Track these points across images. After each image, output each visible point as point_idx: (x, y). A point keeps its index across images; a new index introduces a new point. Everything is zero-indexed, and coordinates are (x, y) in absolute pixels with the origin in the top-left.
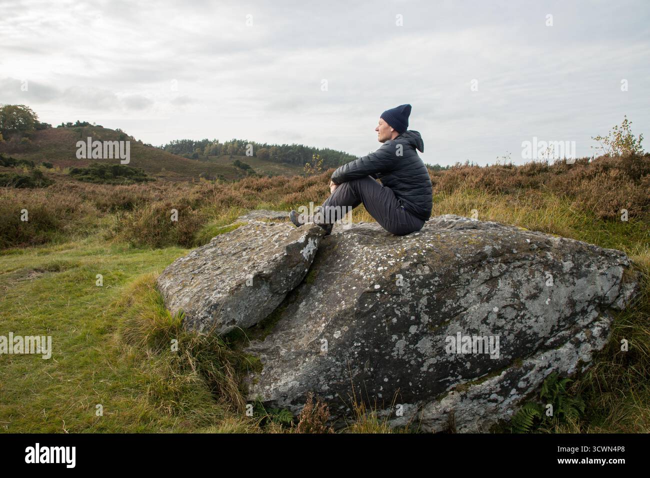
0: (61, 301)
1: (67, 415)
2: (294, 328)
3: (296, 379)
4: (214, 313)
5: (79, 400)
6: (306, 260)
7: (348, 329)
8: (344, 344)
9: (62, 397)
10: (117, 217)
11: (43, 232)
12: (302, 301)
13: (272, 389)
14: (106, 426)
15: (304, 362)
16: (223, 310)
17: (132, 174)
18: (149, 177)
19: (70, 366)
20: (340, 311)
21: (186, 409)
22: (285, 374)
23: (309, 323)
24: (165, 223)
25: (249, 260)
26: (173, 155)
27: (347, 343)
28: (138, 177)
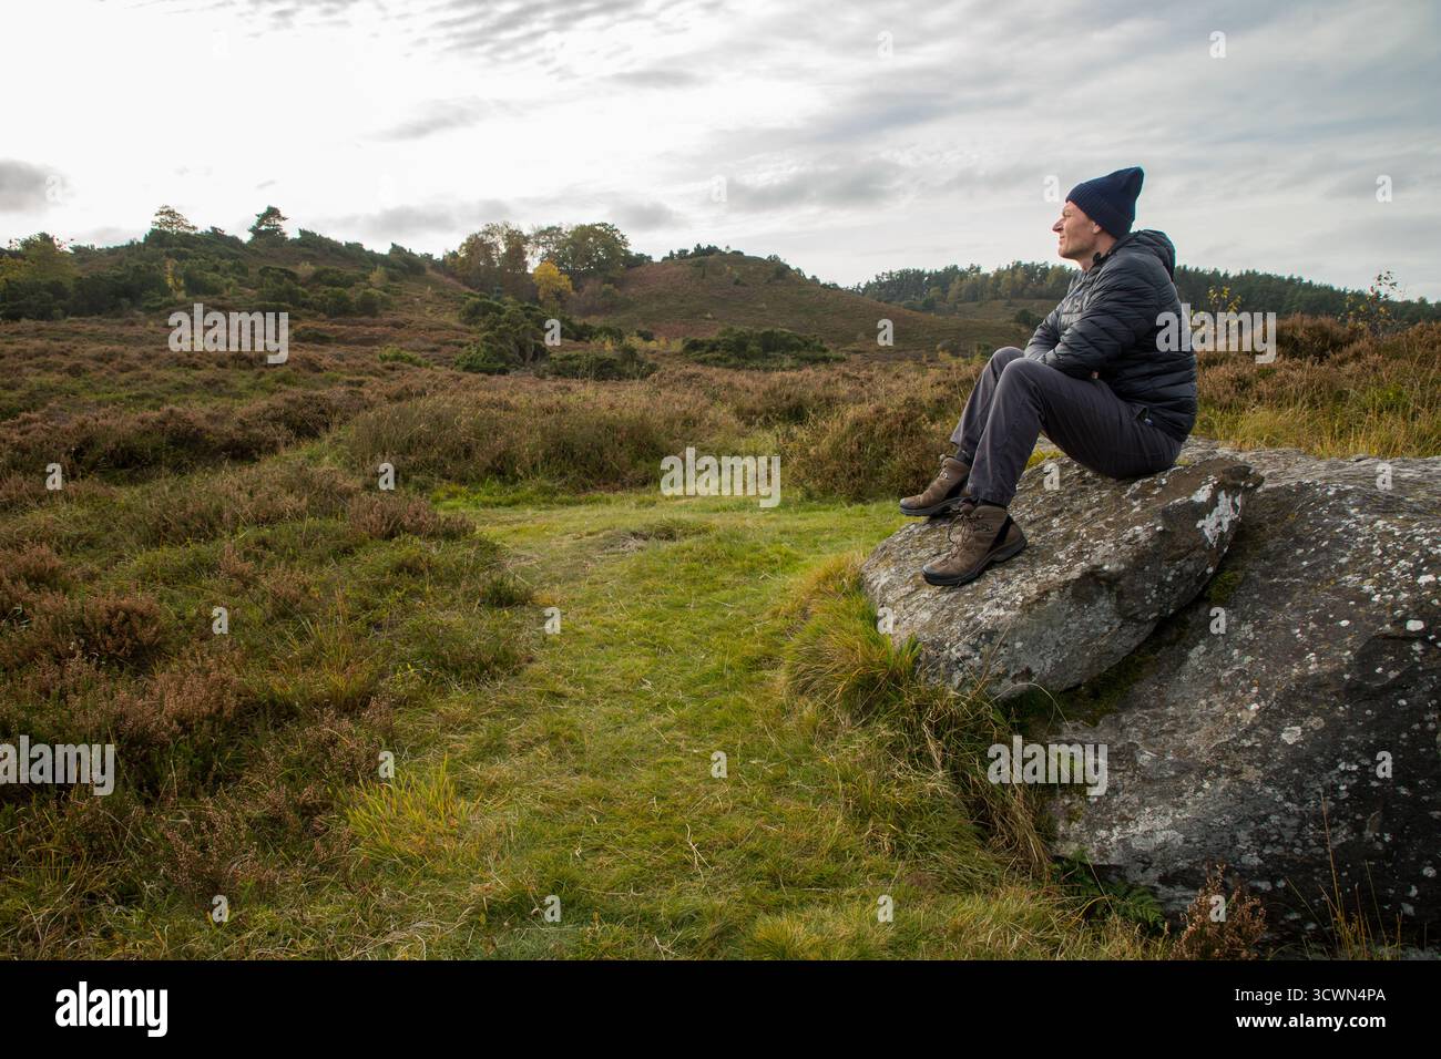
0: (679, 598)
1: (695, 817)
2: (1174, 704)
3: (1175, 826)
4: (986, 649)
5: (713, 790)
6: (1211, 545)
7: (1323, 724)
8: (1309, 760)
9: (686, 780)
10: (777, 436)
11: (644, 463)
12: (1196, 644)
13: (1113, 839)
14: (762, 851)
15: (1199, 789)
16: (1006, 646)
17: (799, 348)
18: (832, 353)
19: (696, 724)
20: (1303, 678)
21: (920, 848)
22: (1148, 810)
23: (1214, 698)
24: (873, 449)
25: (1067, 538)
26: (882, 303)
27: (1319, 759)
28: (810, 355)
